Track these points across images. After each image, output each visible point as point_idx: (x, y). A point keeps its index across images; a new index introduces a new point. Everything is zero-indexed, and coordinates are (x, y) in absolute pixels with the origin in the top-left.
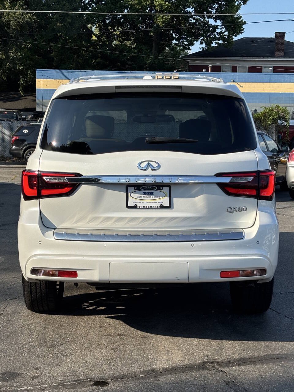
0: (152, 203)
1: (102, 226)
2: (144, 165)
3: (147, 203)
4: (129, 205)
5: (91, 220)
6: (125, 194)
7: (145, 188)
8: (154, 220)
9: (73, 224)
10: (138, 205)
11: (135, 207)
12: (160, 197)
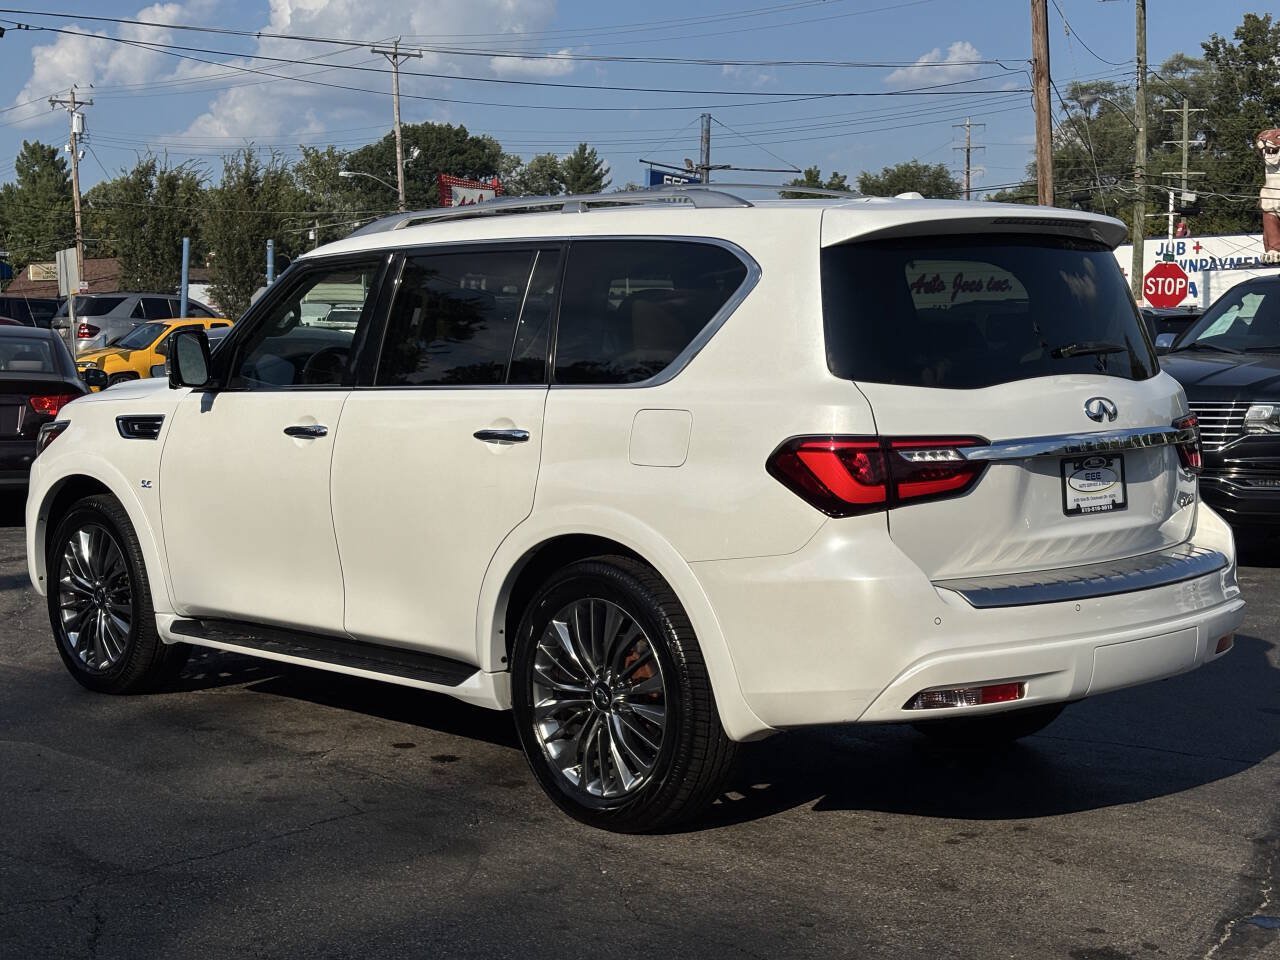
0: (1101, 498)
1: (1024, 565)
2: (1094, 407)
3: (1094, 498)
4: (1069, 507)
5: (1005, 551)
6: (1059, 479)
7: (1089, 463)
8: (1108, 538)
9: (966, 565)
10: (1083, 505)
11: (1077, 511)
12: (1112, 483)
